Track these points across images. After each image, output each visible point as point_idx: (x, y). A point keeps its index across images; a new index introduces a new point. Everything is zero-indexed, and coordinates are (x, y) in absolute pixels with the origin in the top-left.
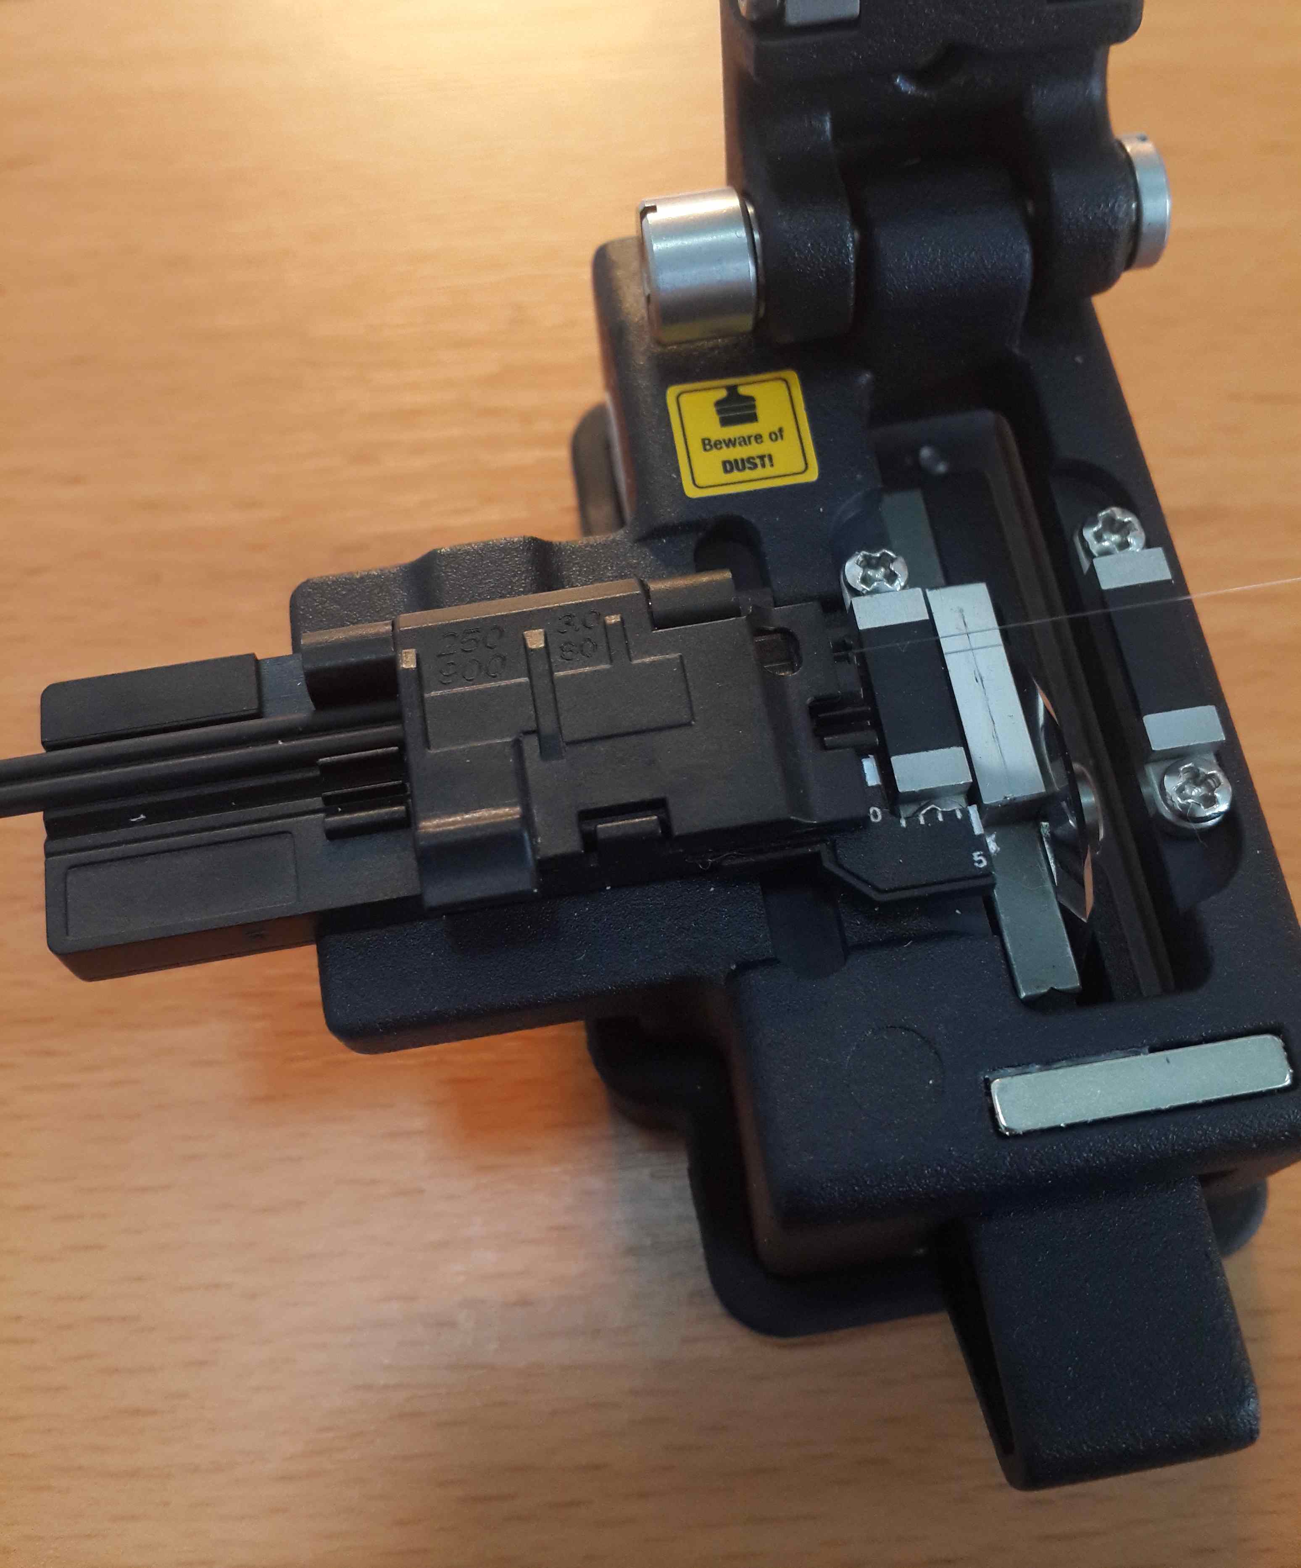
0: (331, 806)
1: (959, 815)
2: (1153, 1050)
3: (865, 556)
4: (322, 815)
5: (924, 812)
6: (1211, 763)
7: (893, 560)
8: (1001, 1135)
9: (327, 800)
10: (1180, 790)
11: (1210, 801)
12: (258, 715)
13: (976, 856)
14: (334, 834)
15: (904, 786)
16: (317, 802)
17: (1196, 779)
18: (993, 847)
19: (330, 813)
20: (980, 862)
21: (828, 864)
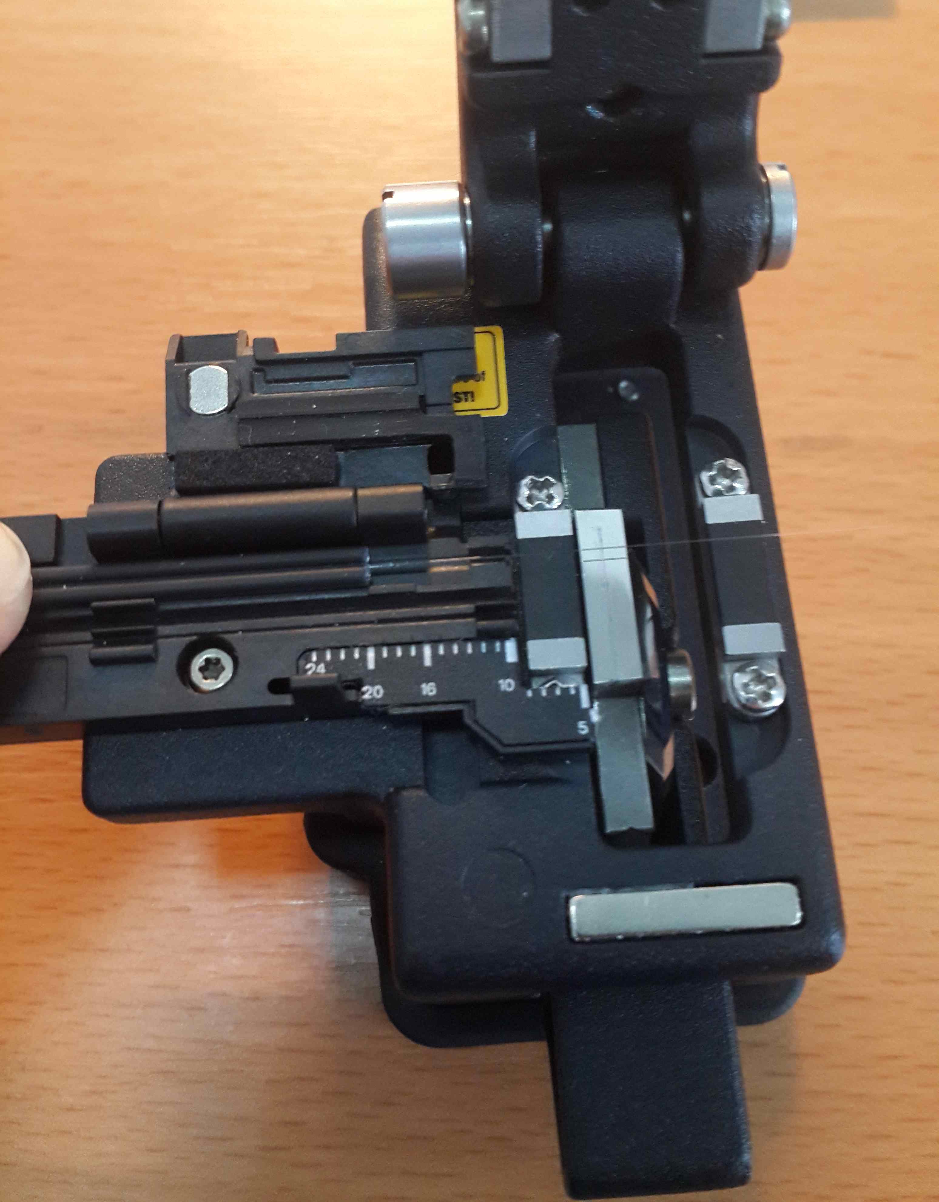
0: (98, 640)
1: (573, 692)
2: (697, 886)
3: (532, 480)
4: (91, 646)
5: (548, 685)
6: (772, 667)
7: (552, 485)
8: (572, 940)
9: (93, 635)
10: (746, 686)
11: (767, 697)
12: (55, 563)
13: (581, 725)
14: (96, 662)
15: (534, 665)
16: (87, 636)
17: (760, 679)
18: (595, 717)
19: (98, 645)
20: (583, 729)
21: (468, 720)
